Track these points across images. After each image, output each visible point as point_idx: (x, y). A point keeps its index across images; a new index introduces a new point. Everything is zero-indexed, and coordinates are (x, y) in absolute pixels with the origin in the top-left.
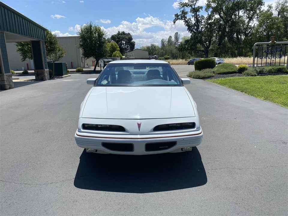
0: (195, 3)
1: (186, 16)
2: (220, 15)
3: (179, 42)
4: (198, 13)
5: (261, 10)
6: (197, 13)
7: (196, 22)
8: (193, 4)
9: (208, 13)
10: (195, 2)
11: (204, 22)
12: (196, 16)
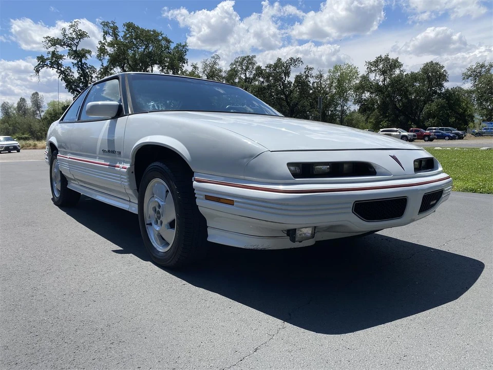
0: (78, 43)
1: (60, 62)
2: (122, 68)
3: (42, 111)
4: (83, 61)
5: (183, 70)
6: (83, 59)
7: (81, 76)
8: (72, 43)
9: (103, 63)
10: (76, 41)
11: (96, 77)
12: (81, 65)
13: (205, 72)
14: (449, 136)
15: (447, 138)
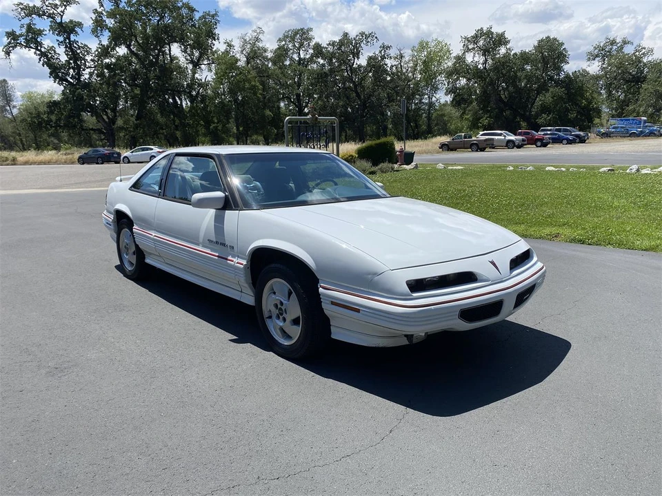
0: (63, 12)
1: (39, 40)
2: (128, 47)
3: (14, 107)
4: (73, 37)
5: (214, 50)
6: (72, 35)
7: (70, 59)
8: (55, 12)
9: (100, 41)
10: (60, 9)
11: (92, 60)
12: (69, 43)
13: (244, 52)
14: (567, 139)
15: (565, 142)
